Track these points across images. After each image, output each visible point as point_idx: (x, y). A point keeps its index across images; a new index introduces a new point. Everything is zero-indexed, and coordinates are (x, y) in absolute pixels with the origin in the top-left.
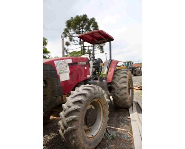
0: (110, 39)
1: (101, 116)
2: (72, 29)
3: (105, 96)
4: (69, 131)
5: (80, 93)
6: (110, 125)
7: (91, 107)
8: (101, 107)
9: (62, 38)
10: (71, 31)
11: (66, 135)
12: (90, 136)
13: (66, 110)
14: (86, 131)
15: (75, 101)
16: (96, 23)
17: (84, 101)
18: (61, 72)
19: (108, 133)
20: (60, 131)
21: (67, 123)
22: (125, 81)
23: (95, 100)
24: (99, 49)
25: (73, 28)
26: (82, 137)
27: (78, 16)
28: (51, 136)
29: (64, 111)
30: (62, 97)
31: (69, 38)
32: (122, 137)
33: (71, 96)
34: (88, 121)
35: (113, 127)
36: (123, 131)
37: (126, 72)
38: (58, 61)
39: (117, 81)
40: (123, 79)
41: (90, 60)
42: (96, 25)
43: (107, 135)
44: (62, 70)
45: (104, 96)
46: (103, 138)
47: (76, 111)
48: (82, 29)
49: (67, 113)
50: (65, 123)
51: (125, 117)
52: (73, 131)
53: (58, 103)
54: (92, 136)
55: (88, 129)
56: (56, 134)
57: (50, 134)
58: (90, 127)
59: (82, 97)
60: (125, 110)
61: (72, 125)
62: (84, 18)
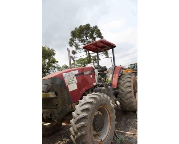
0: (112, 46)
1: (108, 121)
2: (77, 39)
3: (111, 101)
4: (79, 137)
5: (87, 102)
6: (118, 129)
7: (98, 113)
8: (107, 112)
9: (68, 50)
10: (76, 40)
11: (77, 140)
12: (100, 141)
13: (75, 117)
14: (95, 136)
15: (83, 109)
16: (99, 30)
17: (91, 109)
18: (70, 83)
19: (117, 137)
20: (72, 137)
21: (77, 129)
22: (130, 85)
23: (102, 106)
24: (103, 54)
25: (78, 37)
26: (92, 141)
27: (82, 26)
28: (64, 141)
29: (74, 118)
30: (72, 105)
31: (75, 47)
32: (131, 141)
33: (79, 105)
34: (96, 127)
35: (122, 131)
36: (131, 134)
37: (130, 76)
38: (66, 74)
39: (122, 86)
40: (128, 84)
41: (95, 68)
42: (98, 32)
43: (115, 139)
44: (69, 82)
45: (109, 102)
46: (112, 143)
47: (84, 118)
48: (86, 37)
49: (77, 120)
50: (76, 129)
51: (133, 121)
52: (83, 136)
53: (68, 111)
54: (101, 140)
55: (97, 134)
56: (68, 140)
57: (63, 140)
58: (98, 132)
59: (89, 105)
60: (132, 113)
61: (81, 131)
62: (88, 27)
